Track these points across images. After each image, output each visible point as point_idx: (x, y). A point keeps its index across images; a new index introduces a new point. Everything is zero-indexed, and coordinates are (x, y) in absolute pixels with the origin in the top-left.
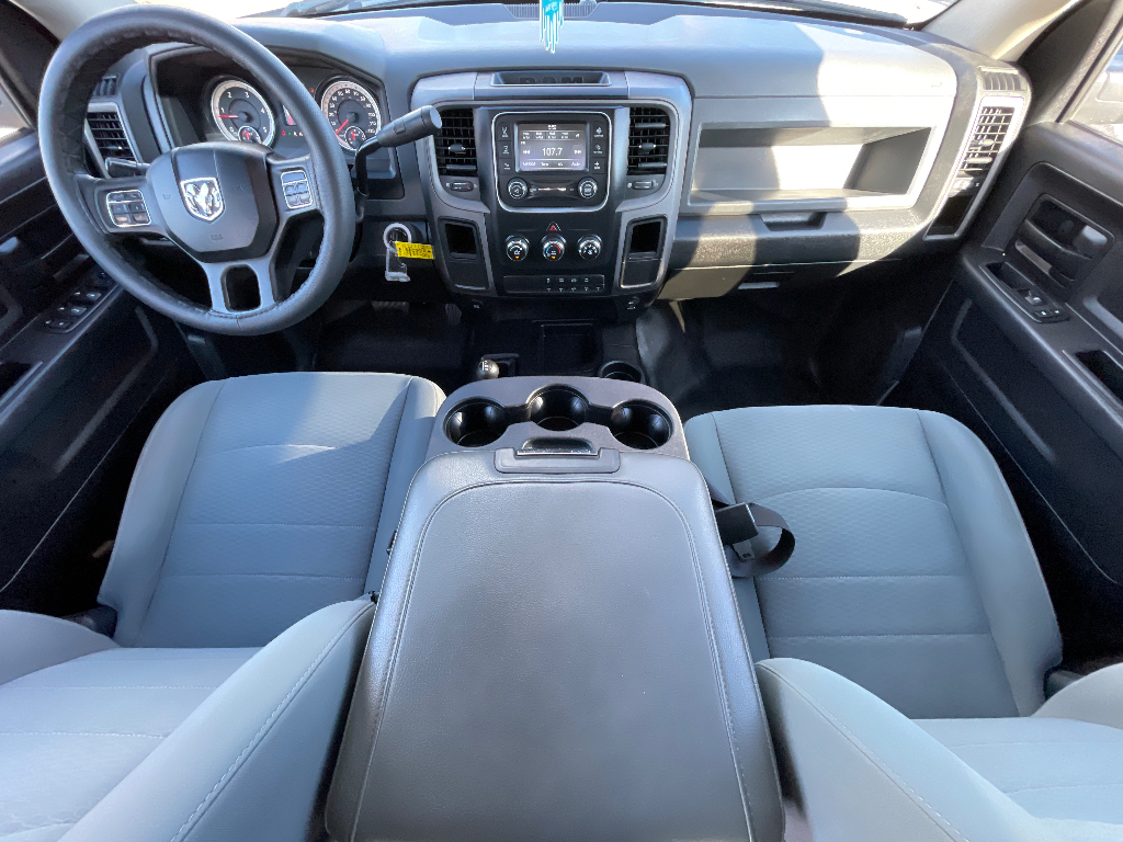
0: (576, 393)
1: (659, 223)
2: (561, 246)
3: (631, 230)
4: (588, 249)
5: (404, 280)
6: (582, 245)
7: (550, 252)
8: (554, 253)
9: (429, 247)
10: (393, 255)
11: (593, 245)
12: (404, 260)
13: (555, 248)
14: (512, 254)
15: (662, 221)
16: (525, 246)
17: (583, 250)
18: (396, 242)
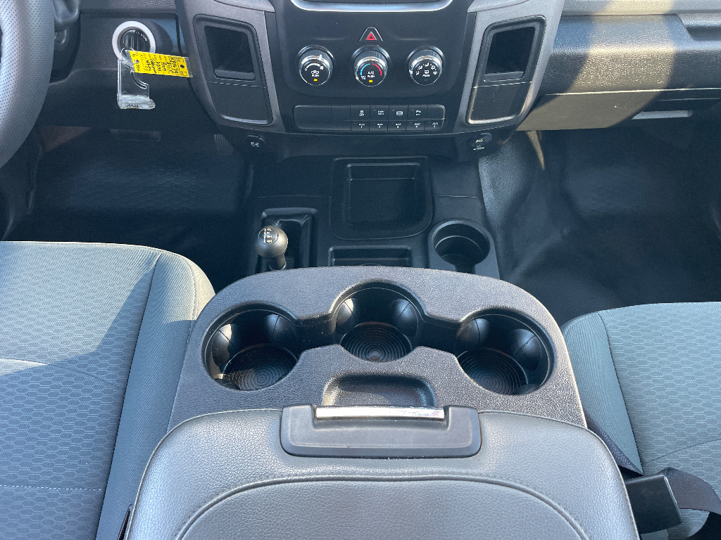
0: (403, 293)
1: (533, 29)
2: (382, 63)
3: (489, 40)
4: (425, 68)
5: (146, 107)
6: (415, 63)
7: (365, 73)
8: (372, 75)
9: (182, 60)
10: (127, 70)
11: (431, 62)
12: (145, 77)
13: (372, 66)
14: (308, 74)
15: (537, 26)
16: (327, 63)
17: (415, 70)
18: (132, 52)
